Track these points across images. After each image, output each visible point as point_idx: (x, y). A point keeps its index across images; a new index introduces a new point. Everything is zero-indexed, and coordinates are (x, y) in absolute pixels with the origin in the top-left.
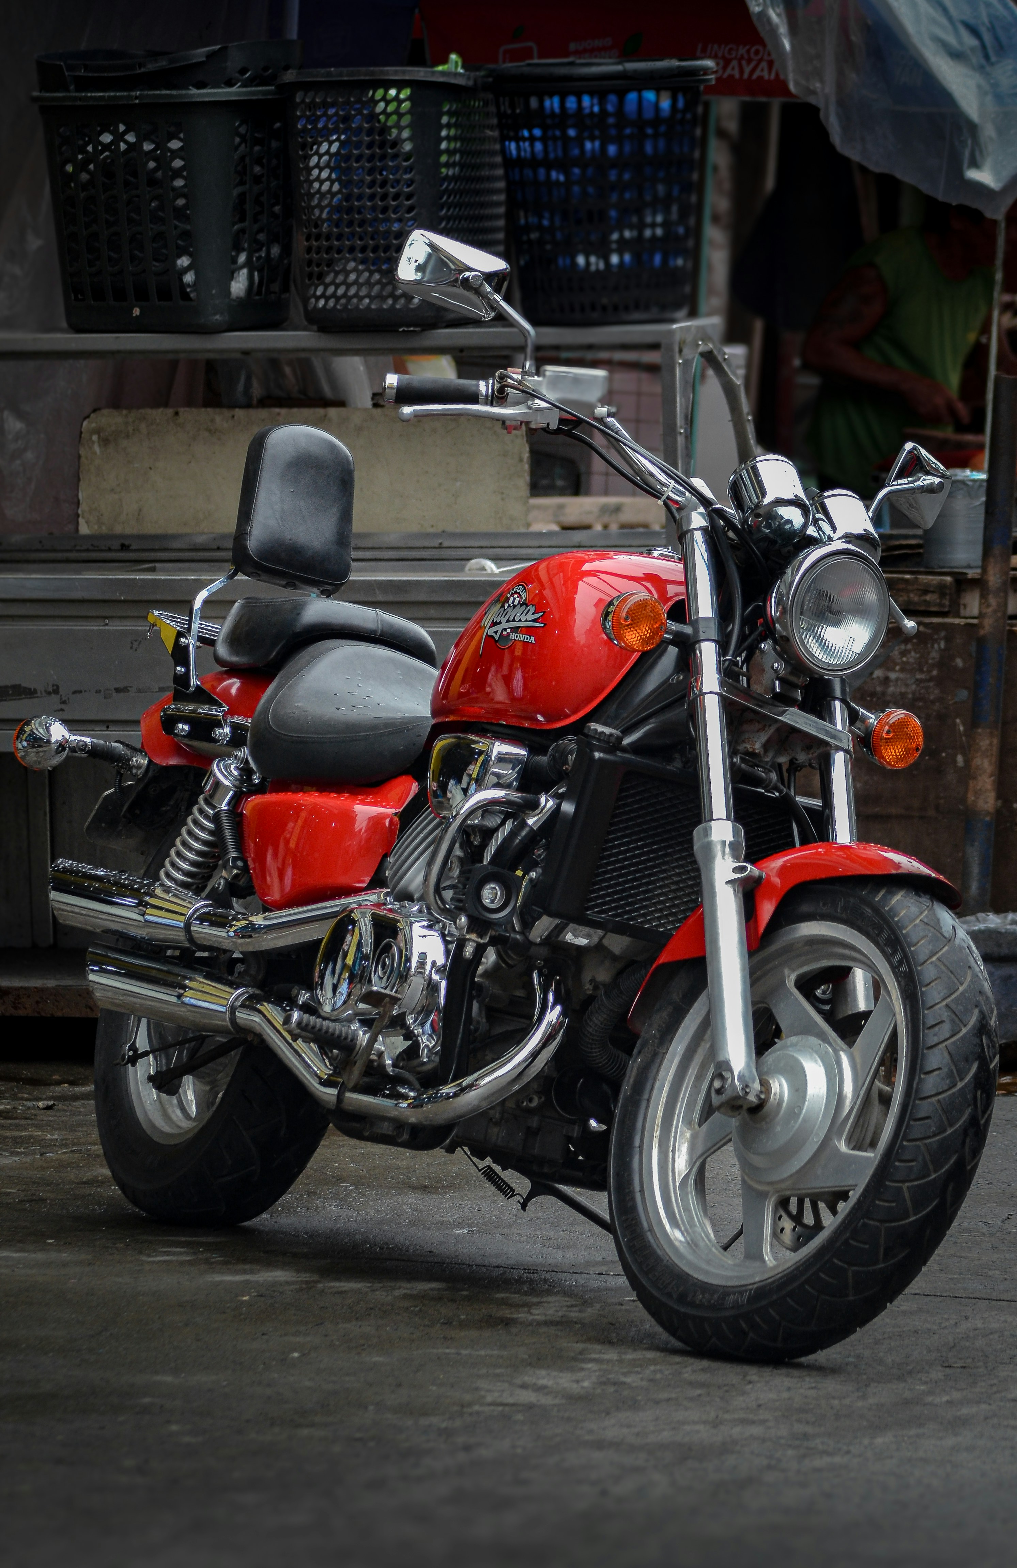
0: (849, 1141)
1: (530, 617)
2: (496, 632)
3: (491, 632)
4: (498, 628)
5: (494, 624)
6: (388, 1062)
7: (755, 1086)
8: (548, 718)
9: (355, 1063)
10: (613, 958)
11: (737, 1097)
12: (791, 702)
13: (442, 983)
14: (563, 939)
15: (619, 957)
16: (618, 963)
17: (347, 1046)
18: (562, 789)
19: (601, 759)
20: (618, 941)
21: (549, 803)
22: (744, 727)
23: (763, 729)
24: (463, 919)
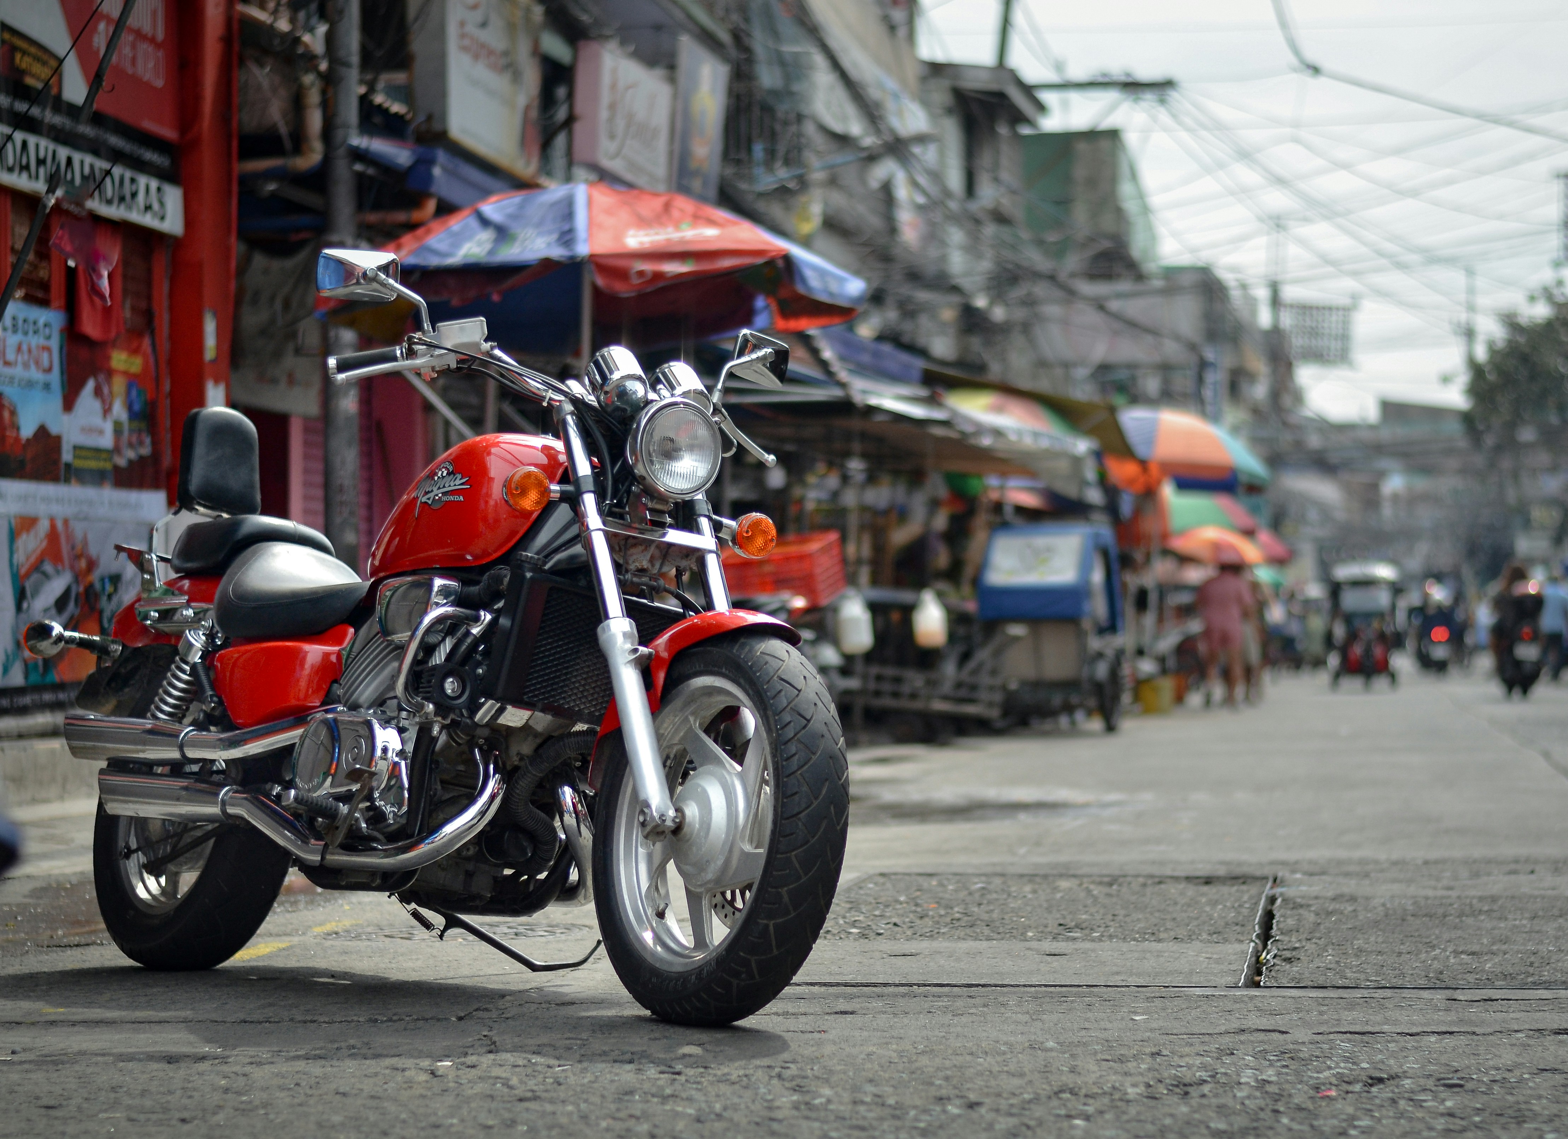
0: (751, 841)
1: (458, 482)
2: (429, 499)
3: (424, 500)
4: (431, 495)
5: (426, 493)
6: (364, 825)
7: (671, 813)
8: (476, 557)
9: (337, 828)
10: (536, 735)
11: (657, 826)
12: (662, 525)
13: (403, 763)
14: (502, 720)
15: (541, 734)
16: (539, 741)
17: (331, 815)
18: (501, 604)
19: (531, 578)
20: (542, 721)
21: (486, 617)
22: (632, 551)
23: (646, 549)
24: (431, 706)
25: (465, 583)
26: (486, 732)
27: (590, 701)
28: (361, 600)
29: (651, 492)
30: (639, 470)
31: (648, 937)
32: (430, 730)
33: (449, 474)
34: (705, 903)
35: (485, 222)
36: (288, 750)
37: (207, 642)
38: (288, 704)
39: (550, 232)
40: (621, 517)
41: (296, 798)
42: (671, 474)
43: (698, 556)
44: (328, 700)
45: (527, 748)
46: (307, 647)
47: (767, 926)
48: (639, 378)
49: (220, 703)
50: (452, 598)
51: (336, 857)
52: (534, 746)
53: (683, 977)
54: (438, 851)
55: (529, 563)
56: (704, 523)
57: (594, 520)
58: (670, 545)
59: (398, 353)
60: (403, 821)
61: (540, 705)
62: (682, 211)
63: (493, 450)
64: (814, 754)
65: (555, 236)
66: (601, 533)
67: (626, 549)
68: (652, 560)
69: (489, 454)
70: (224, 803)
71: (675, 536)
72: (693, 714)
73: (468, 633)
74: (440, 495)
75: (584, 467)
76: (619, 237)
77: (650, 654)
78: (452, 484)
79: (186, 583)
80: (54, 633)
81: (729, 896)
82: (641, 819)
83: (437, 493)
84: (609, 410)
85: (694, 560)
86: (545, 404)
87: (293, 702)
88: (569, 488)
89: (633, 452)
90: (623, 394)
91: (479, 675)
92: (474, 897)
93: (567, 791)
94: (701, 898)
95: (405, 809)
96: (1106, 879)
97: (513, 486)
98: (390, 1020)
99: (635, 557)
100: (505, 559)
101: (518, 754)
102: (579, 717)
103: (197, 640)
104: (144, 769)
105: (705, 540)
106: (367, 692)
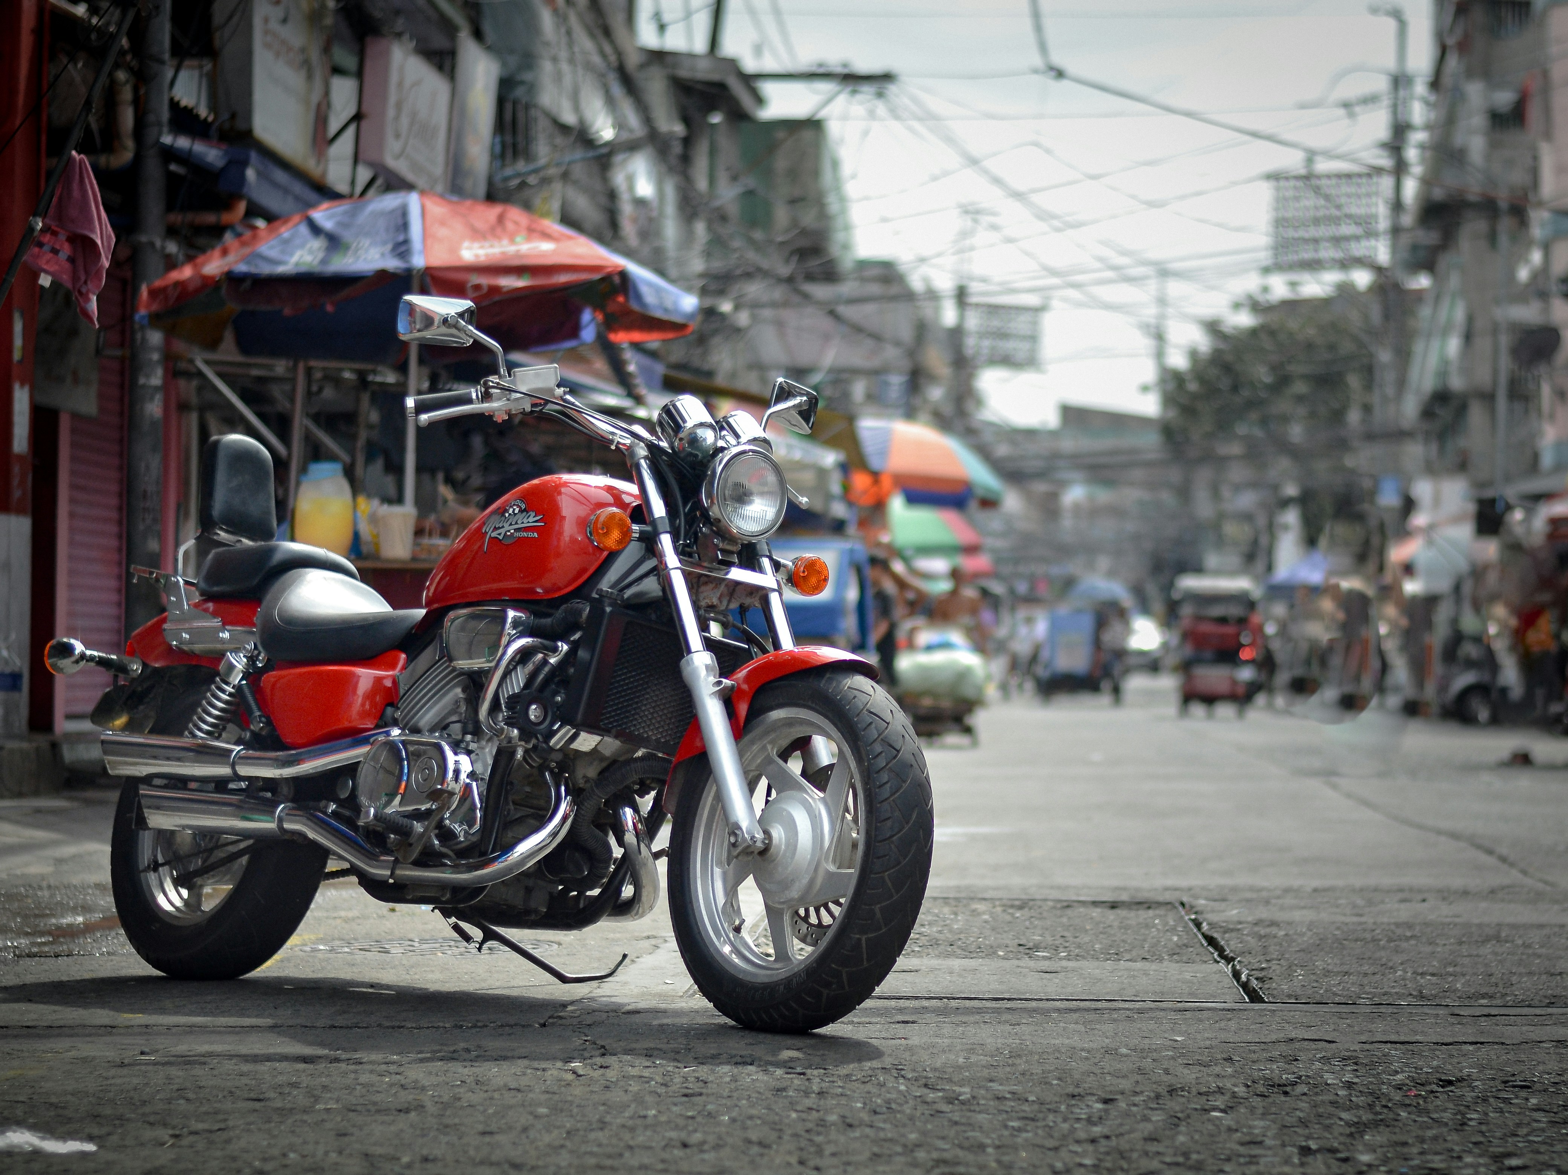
0: (834, 861)
1: (531, 519)
3: (494, 535)
4: (502, 531)
5: (495, 529)
6: (436, 842)
7: (759, 835)
8: (547, 591)
9: (411, 845)
10: (602, 758)
11: (749, 846)
12: (730, 564)
13: (474, 784)
14: (575, 746)
15: (606, 758)
16: (604, 764)
17: (405, 833)
18: (577, 636)
19: (611, 612)
20: (611, 745)
21: (564, 647)
22: (703, 588)
23: (716, 587)
24: (516, 731)
25: (537, 614)
26: (559, 756)
27: (657, 729)
28: (412, 628)
29: (724, 533)
30: (714, 512)
31: (727, 949)
32: (513, 753)
33: (521, 511)
34: (787, 918)
35: (316, 229)
36: (351, 770)
37: (248, 664)
38: (340, 726)
39: (384, 243)
40: (690, 555)
41: (375, 816)
42: (743, 517)
43: (761, 594)
44: (384, 723)
45: (592, 772)
46: (361, 671)
47: (859, 940)
48: (710, 426)
49: (269, 723)
50: (521, 628)
51: (407, 873)
52: (599, 769)
53: (769, 989)
54: (510, 869)
55: (610, 598)
56: (766, 562)
57: (672, 560)
58: (737, 584)
59: (474, 396)
60: (474, 839)
61: (614, 731)
62: (516, 223)
63: (563, 490)
64: (904, 782)
65: (390, 246)
66: (679, 571)
67: (699, 587)
68: (720, 599)
69: (560, 493)
70: (280, 820)
71: (737, 574)
72: (771, 742)
73: (545, 662)
75: (659, 509)
76: (454, 250)
77: (733, 686)
78: (525, 521)
79: (210, 605)
80: (77, 652)
81: (802, 912)
82: (732, 840)
83: (508, 529)
84: (682, 455)
85: (757, 598)
86: (613, 447)
87: (346, 724)
88: (648, 528)
89: (709, 496)
90: (694, 440)
91: (557, 702)
92: (528, 912)
93: (628, 812)
94: (782, 914)
95: (477, 826)
96: (1017, 903)
97: (599, 526)
98: (475, 1026)
99: (705, 594)
100: (580, 592)
101: (584, 777)
102: (640, 741)
103: (239, 662)
104: (179, 785)
105: (766, 579)
106: (428, 717)
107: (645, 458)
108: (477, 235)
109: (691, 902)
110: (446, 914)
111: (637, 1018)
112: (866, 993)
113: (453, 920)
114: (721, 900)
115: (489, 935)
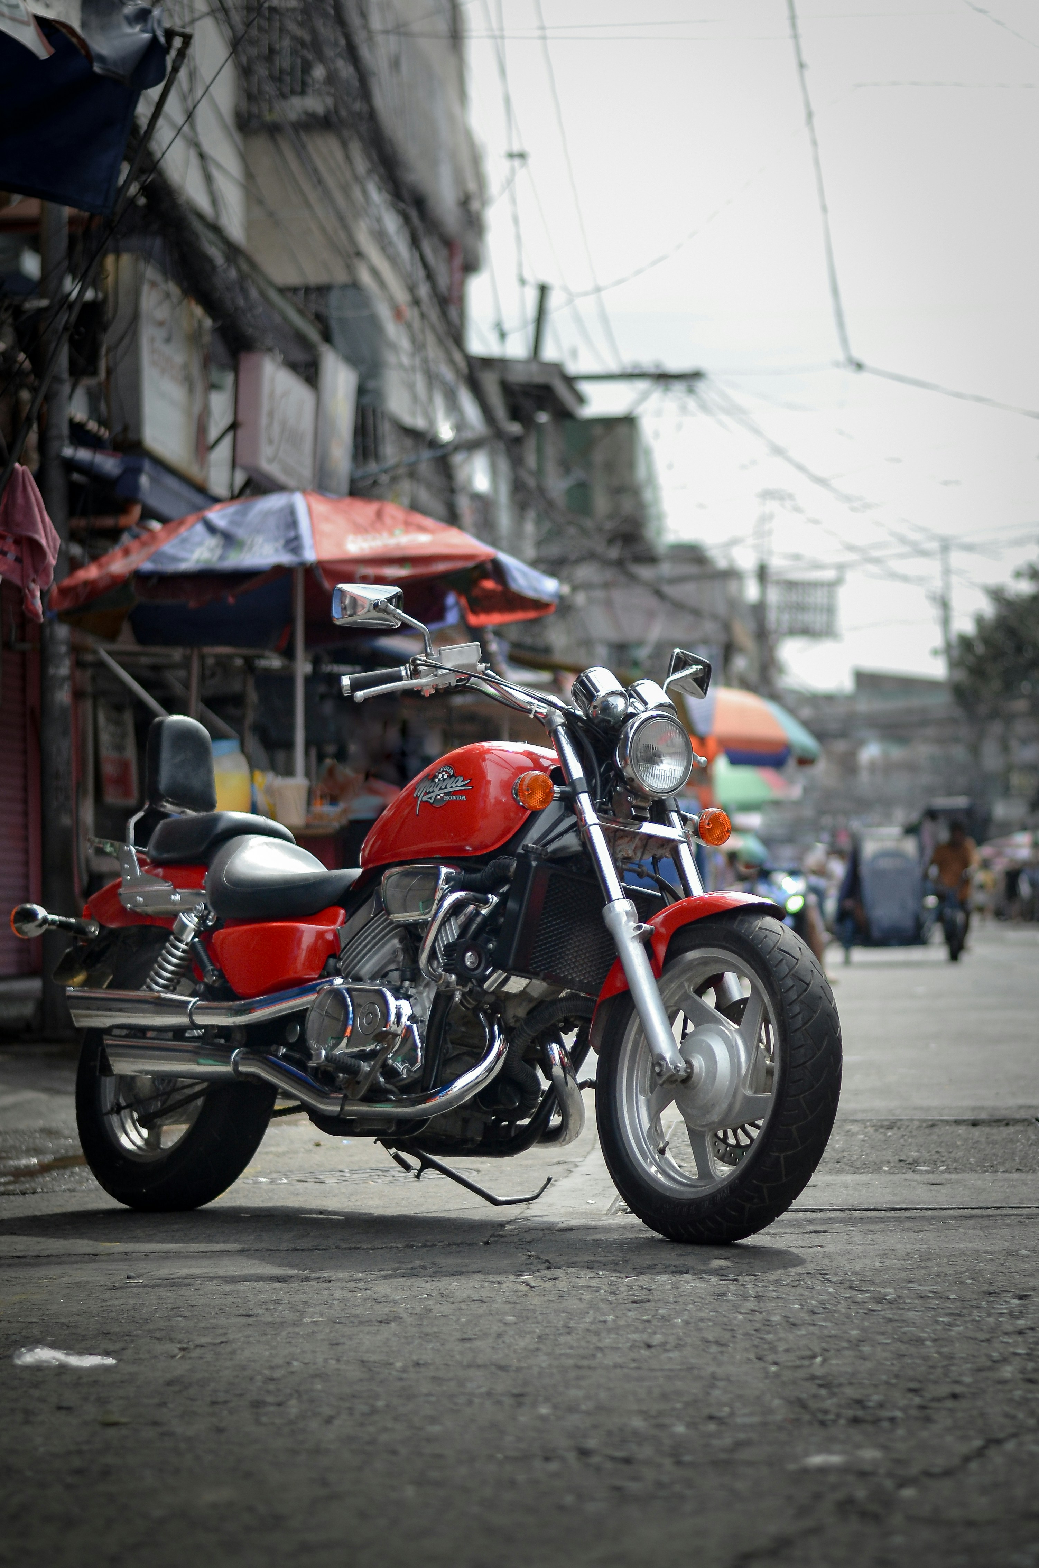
0: (751, 1087)
1: (460, 784)
2: (430, 798)
3: (425, 799)
4: (433, 795)
5: (427, 793)
6: (382, 1080)
7: (682, 1065)
8: (475, 849)
9: (358, 1083)
10: (531, 999)
11: (672, 1076)
12: (644, 820)
13: (415, 1026)
14: (505, 989)
15: (535, 999)
16: (532, 1005)
17: (353, 1072)
18: (505, 889)
19: (537, 865)
20: (538, 987)
21: (494, 899)
22: (619, 842)
23: (631, 840)
24: (453, 976)
25: (467, 870)
26: (492, 999)
27: (580, 971)
28: (350, 885)
29: (637, 791)
30: (628, 772)
31: (653, 1169)
32: (451, 996)
33: (450, 777)
34: (708, 1140)
35: (212, 529)
36: (300, 1016)
37: (199, 923)
38: (286, 977)
39: (276, 539)
40: (606, 812)
41: (326, 1057)
42: (655, 776)
43: (671, 846)
44: (329, 973)
45: (521, 1012)
46: (303, 926)
47: (779, 1157)
48: (621, 694)
49: (221, 976)
50: (452, 883)
51: (356, 1108)
52: (528, 1009)
53: (695, 1204)
54: (450, 1102)
55: (535, 853)
56: (674, 817)
57: (591, 817)
58: (650, 837)
59: (404, 673)
60: (416, 1076)
61: (542, 975)
62: (393, 518)
63: (487, 756)
64: (815, 1012)
65: (282, 542)
66: (597, 827)
67: (615, 841)
68: (634, 851)
69: (484, 760)
70: (236, 1064)
71: (648, 828)
72: (688, 980)
73: (478, 913)
74: (442, 795)
75: (576, 770)
76: (340, 544)
77: (652, 930)
78: (454, 785)
79: (160, 871)
80: (40, 917)
81: (720, 1134)
82: (657, 1069)
83: (438, 793)
84: (596, 721)
85: (668, 849)
86: (531, 716)
87: (292, 975)
88: (568, 789)
89: (623, 757)
90: (606, 708)
91: (490, 949)
92: (465, 1141)
93: (555, 1047)
94: (704, 1136)
95: (418, 1065)
96: (886, 1123)
97: (525, 788)
98: (425, 1246)
99: (621, 847)
100: (507, 849)
101: (514, 1016)
102: (565, 983)
103: (191, 921)
104: (139, 1034)
105: (674, 832)
106: (368, 967)
107: (562, 725)
108: (360, 530)
109: (619, 1128)
110: (387, 1145)
111: (568, 1235)
112: (783, 1206)
113: (393, 1150)
114: (646, 1124)
115: (427, 1164)
